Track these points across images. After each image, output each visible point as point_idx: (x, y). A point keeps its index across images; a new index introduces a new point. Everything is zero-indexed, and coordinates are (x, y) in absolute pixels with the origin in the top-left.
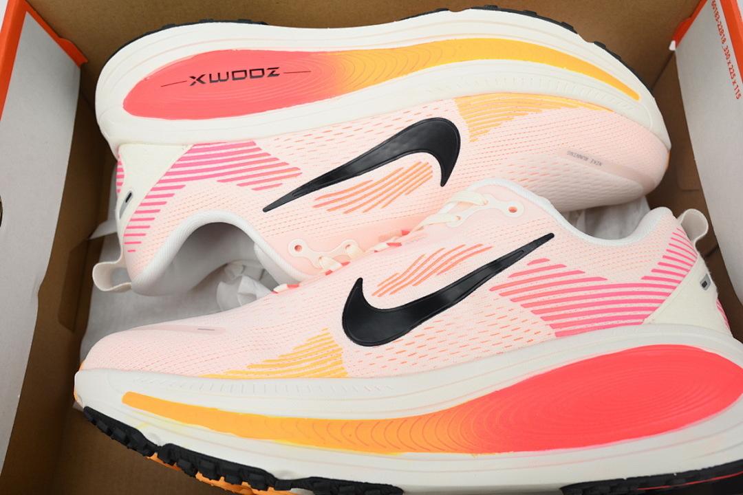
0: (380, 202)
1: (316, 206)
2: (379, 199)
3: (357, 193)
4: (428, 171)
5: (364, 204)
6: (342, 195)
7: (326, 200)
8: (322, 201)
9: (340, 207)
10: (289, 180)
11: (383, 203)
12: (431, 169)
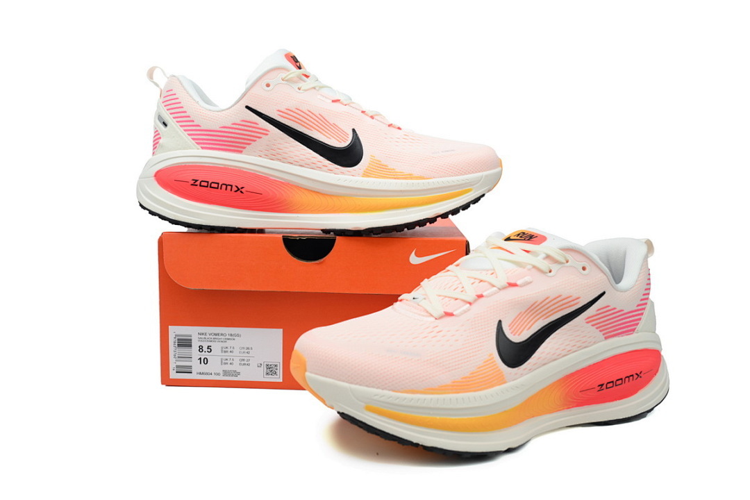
0: (538, 305)
1: (578, 298)
2: (539, 307)
3: (552, 310)
4: (512, 330)
5: (548, 303)
6: (562, 307)
7: (572, 303)
8: (575, 302)
9: (564, 299)
10: (592, 314)
11: (536, 304)
12: (511, 331)
